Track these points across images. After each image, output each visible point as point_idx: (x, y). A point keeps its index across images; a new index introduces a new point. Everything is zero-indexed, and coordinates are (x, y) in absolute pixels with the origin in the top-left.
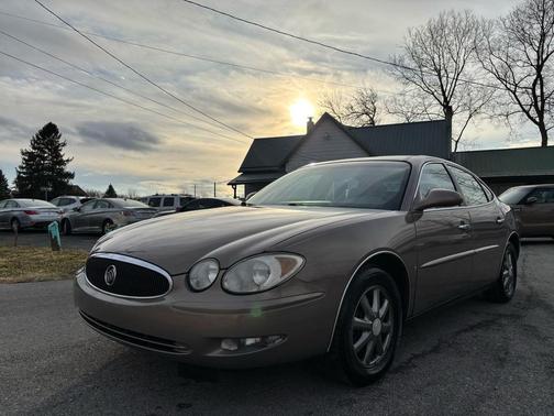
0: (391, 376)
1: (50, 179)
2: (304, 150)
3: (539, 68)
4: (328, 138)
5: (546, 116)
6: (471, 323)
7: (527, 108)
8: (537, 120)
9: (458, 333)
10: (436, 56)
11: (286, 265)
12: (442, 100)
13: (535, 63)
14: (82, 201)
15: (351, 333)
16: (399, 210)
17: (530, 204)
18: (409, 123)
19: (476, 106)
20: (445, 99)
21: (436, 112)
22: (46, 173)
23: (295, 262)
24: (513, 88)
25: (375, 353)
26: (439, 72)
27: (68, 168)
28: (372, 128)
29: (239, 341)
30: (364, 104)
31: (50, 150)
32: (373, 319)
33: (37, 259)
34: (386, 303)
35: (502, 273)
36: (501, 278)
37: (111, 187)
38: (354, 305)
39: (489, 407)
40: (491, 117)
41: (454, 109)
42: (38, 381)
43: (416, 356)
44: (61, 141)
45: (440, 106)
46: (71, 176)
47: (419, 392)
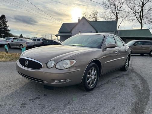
0: (96, 89)
1: (3, 31)
2: (77, 27)
3: (142, 7)
4: (84, 24)
5: (143, 21)
6: (116, 76)
7: (138, 18)
8: (140, 22)
9: (113, 79)
10: (115, 2)
11: (72, 62)
12: (116, 15)
13: (141, 6)
14: (14, 39)
15: (87, 79)
16: (100, 48)
17: (136, 45)
18: (106, 21)
19: (125, 17)
20: (117, 14)
21: (114, 18)
22: (2, 30)
23: (74, 62)
24: (135, 12)
25: (92, 83)
26: (115, 6)
27: (8, 28)
28: (96, 22)
29: (59, 80)
30: (94, 14)
31: (3, 23)
32: (92, 75)
33: (2, 55)
34: (96, 71)
35: (125, 64)
36: (125, 65)
37: (21, 34)
38: (88, 72)
39: (118, 96)
40: (128, 20)
41: (119, 17)
42: (8, 89)
43: (102, 84)
44: (6, 20)
45: (115, 16)
46: (9, 31)
47: (102, 93)
